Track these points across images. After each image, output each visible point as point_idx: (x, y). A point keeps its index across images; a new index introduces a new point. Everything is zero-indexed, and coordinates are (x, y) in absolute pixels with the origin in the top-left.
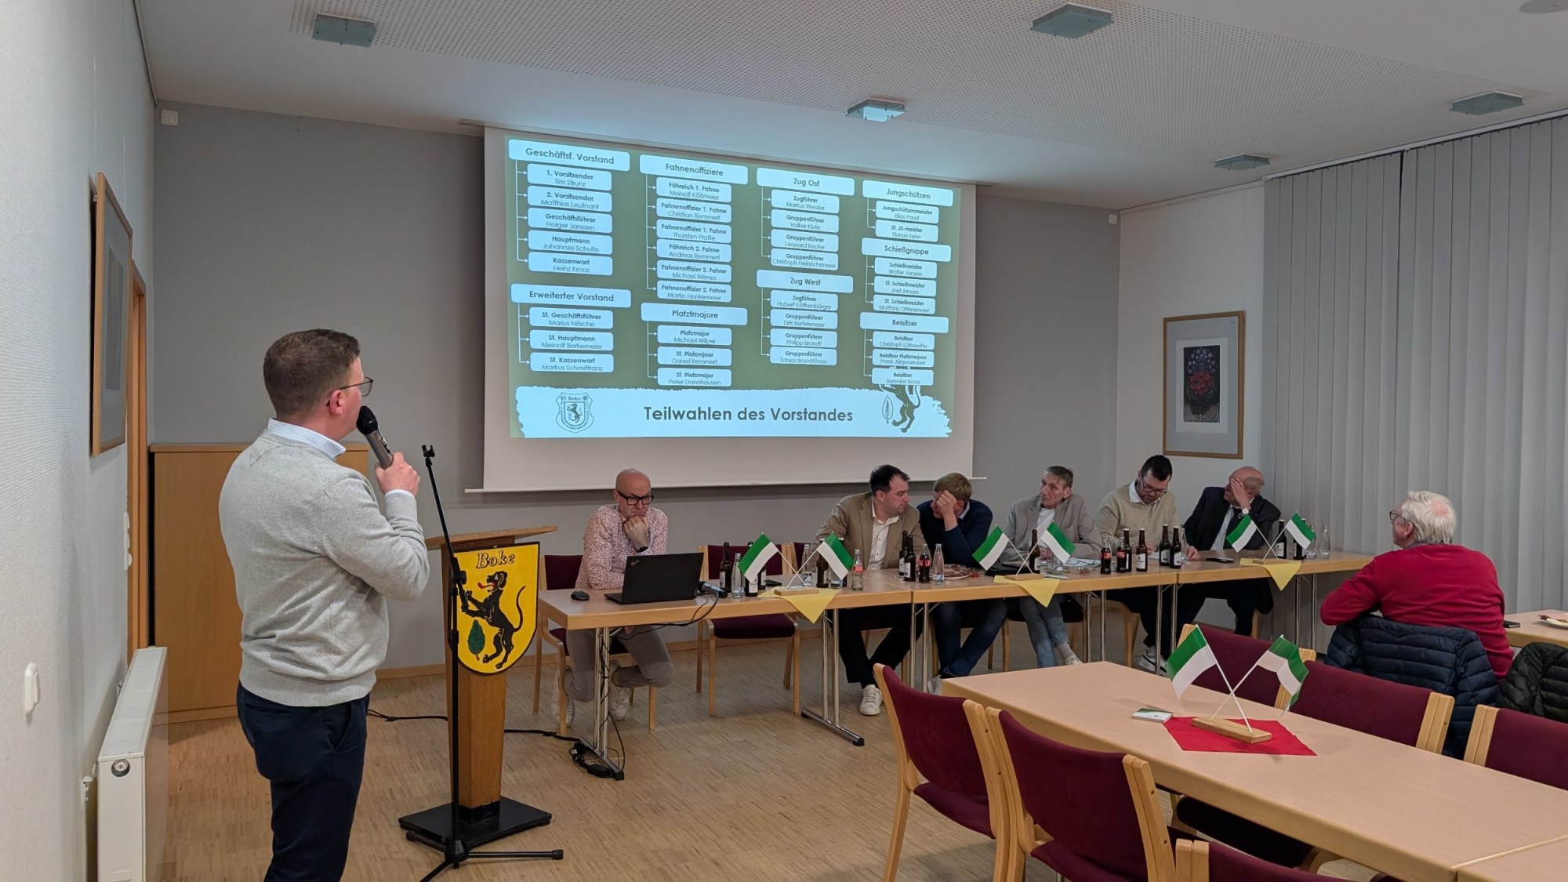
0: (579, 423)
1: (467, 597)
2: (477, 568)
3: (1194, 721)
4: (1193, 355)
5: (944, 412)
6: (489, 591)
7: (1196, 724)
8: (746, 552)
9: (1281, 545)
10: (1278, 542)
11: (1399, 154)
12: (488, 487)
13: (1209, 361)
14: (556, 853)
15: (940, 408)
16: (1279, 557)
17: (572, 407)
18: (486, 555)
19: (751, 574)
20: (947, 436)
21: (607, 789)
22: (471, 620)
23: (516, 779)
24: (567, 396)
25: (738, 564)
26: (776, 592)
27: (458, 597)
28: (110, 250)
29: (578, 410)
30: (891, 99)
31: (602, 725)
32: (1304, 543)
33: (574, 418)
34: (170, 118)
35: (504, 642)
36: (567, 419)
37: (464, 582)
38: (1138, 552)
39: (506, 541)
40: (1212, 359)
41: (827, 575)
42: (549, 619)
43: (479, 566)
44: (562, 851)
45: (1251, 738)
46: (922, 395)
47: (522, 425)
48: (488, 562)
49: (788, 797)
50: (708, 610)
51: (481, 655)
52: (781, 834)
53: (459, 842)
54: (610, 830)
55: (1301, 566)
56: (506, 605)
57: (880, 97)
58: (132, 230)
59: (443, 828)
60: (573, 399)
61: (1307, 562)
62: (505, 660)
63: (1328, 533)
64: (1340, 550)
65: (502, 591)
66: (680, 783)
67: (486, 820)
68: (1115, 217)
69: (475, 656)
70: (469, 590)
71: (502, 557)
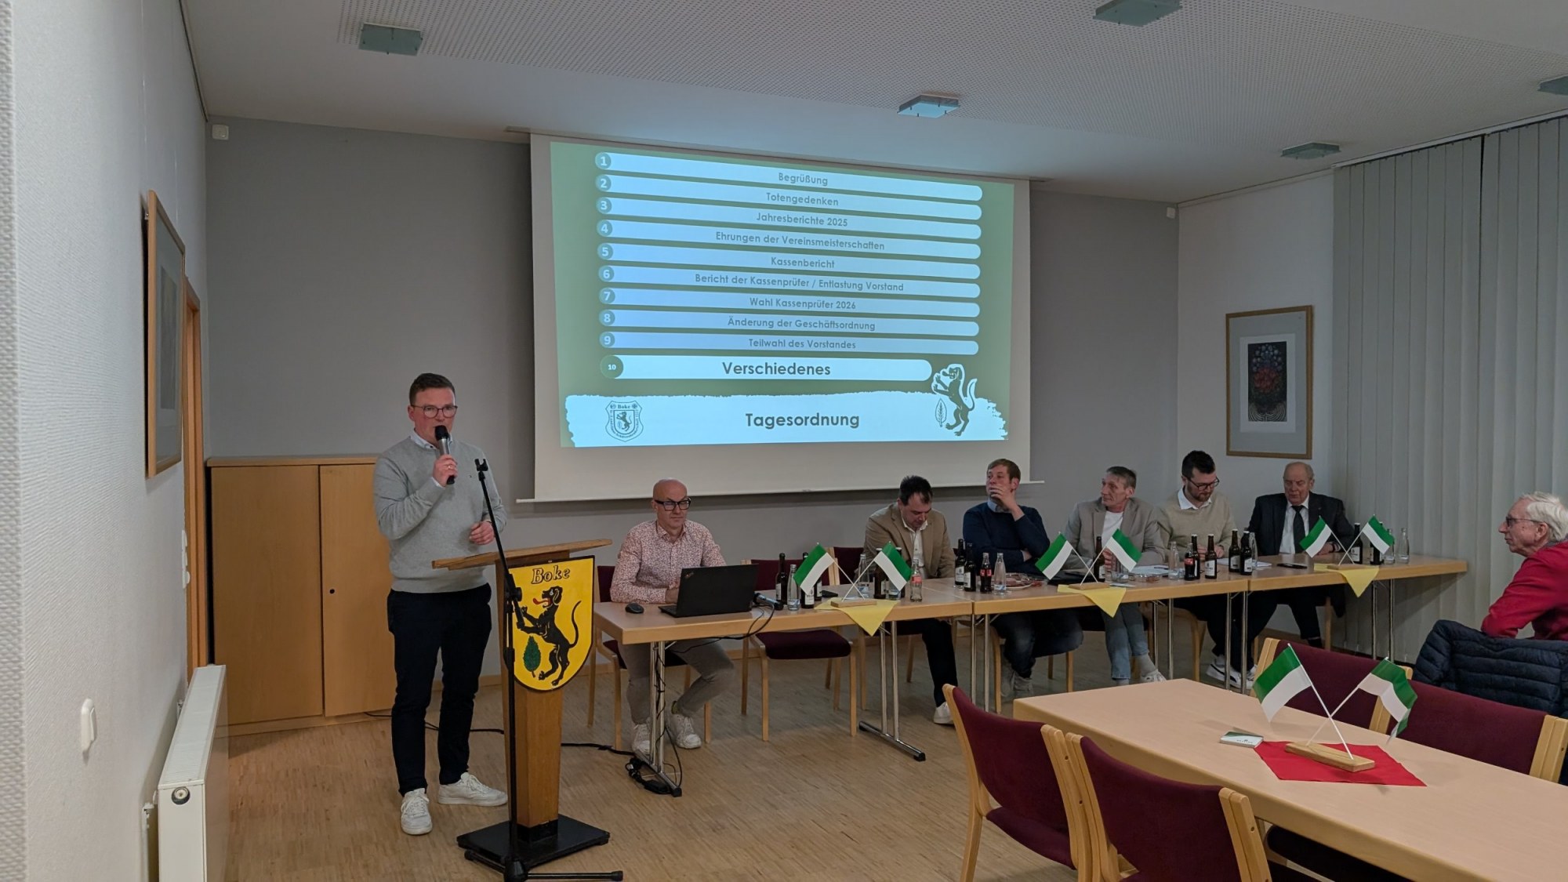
0: (628, 432)
1: (522, 613)
2: (532, 583)
3: (1288, 747)
4: (1257, 353)
5: (1000, 414)
6: (544, 607)
7: (1291, 750)
8: (803, 564)
9: (1357, 550)
10: (1355, 546)
11: (1480, 139)
12: (540, 497)
13: (1275, 358)
14: (616, 875)
15: (995, 410)
16: (1355, 562)
17: (621, 416)
18: (541, 570)
19: (808, 585)
20: (1003, 439)
21: (665, 807)
22: (526, 636)
23: (574, 796)
24: (617, 404)
25: (793, 575)
26: (833, 604)
27: (514, 614)
28: (163, 270)
29: (627, 418)
30: (944, 94)
31: (658, 740)
32: (1382, 547)
33: (624, 427)
34: (221, 133)
35: (560, 658)
36: (617, 428)
37: (520, 599)
38: (1207, 559)
39: (561, 556)
40: (1278, 356)
41: (885, 585)
42: (603, 633)
43: (534, 582)
44: (621, 872)
45: (1352, 767)
46: (976, 397)
47: (572, 435)
48: (543, 577)
49: (849, 815)
50: (763, 624)
51: (537, 672)
52: (845, 856)
53: (518, 863)
54: (669, 850)
55: (1379, 572)
56: (562, 622)
57: (932, 93)
58: (184, 247)
59: (501, 848)
60: (623, 407)
61: (1385, 568)
62: (561, 677)
63: (1407, 537)
64: (1419, 554)
65: (557, 606)
66: (739, 800)
67: (544, 839)
68: (1174, 210)
69: (531, 673)
70: (524, 607)
71: (557, 572)
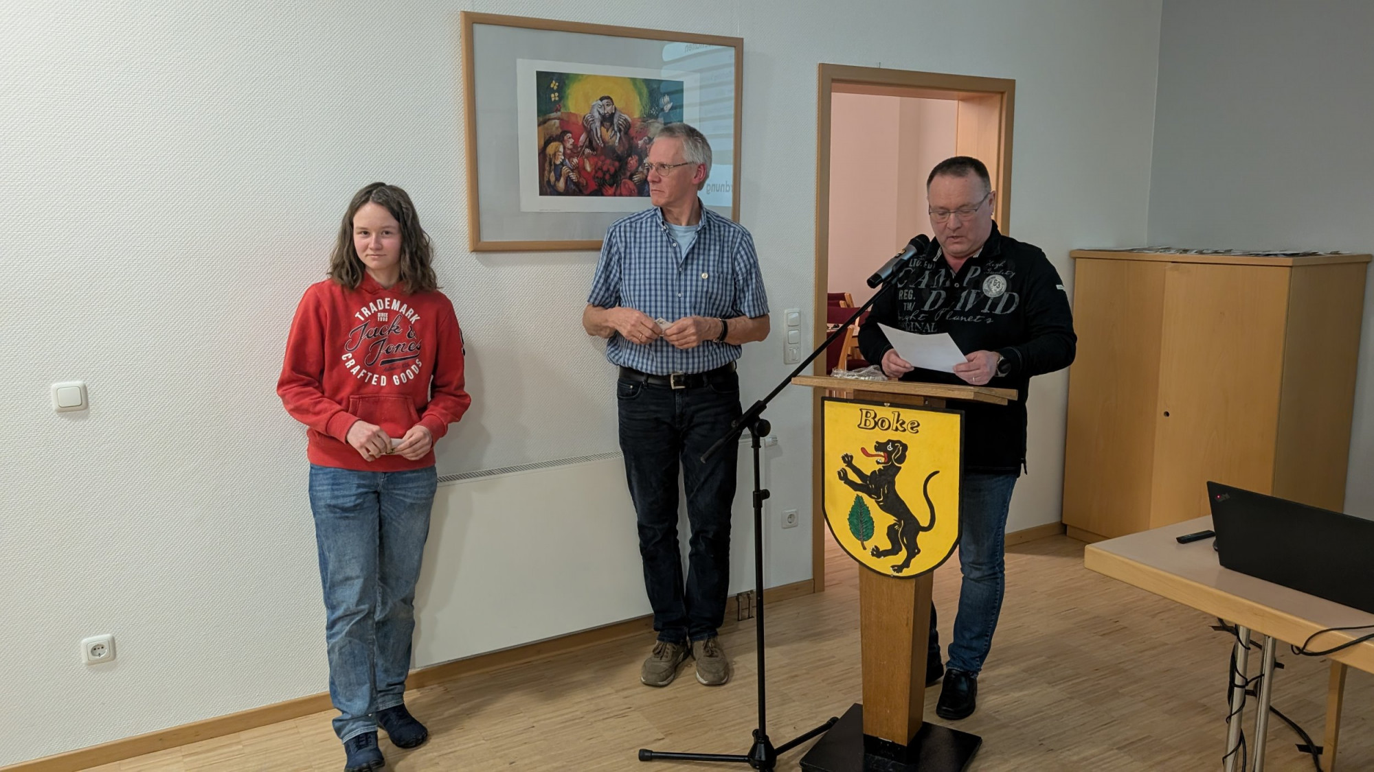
22: (852, 492)
35: (904, 538)
56: (907, 491)
69: (860, 542)
70: (849, 454)
71: (898, 421)
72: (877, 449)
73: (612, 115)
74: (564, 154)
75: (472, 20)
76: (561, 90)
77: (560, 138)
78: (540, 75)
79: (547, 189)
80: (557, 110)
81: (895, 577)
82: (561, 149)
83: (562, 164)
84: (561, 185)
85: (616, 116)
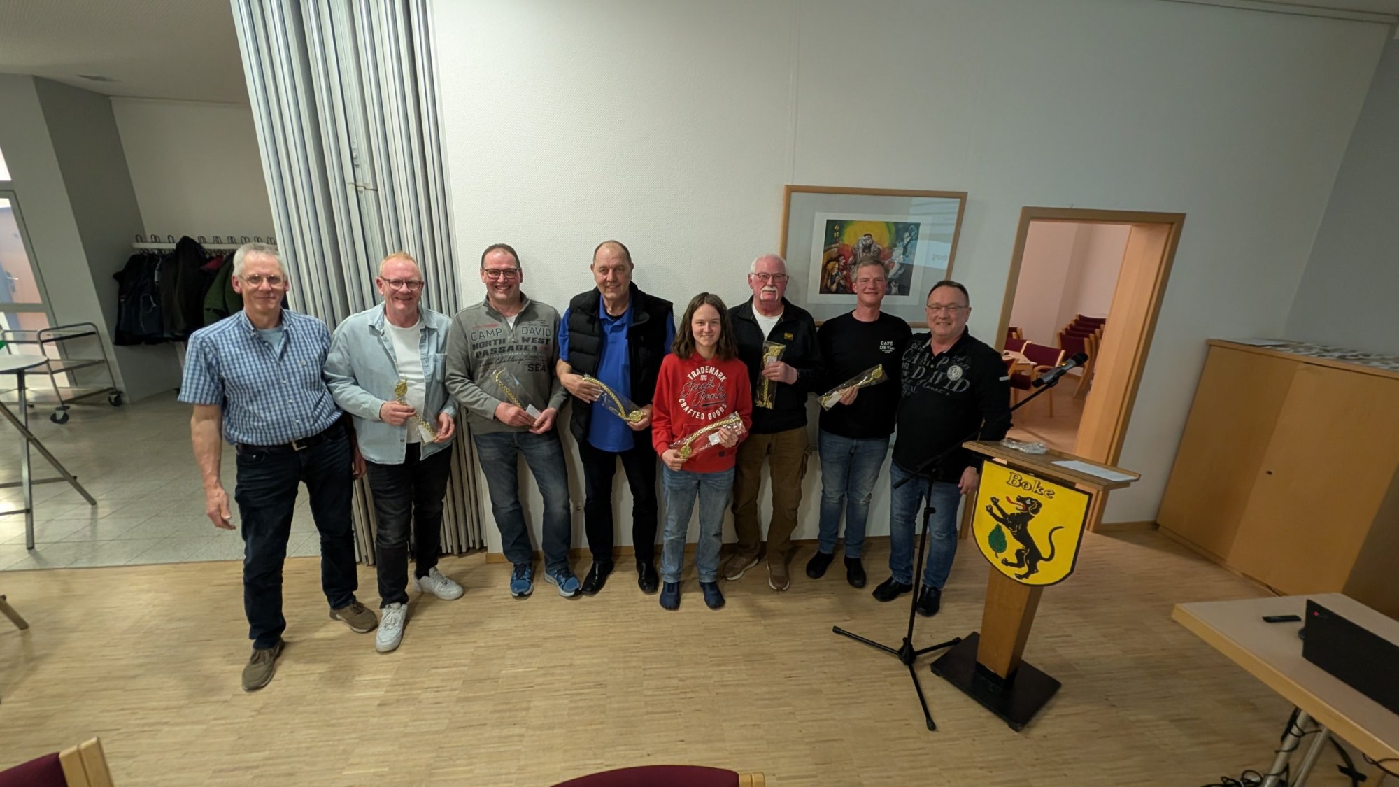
1: (994, 502)
35: (1028, 561)
56: (1036, 532)
69: (994, 552)
70: (997, 498)
71: (1038, 487)
72: (1018, 500)
73: (870, 246)
74: (838, 269)
75: (791, 190)
76: (841, 231)
77: (837, 259)
78: (828, 221)
79: (825, 289)
80: (836, 243)
81: (1015, 580)
82: (837, 266)
83: (836, 275)
84: (834, 287)
85: (873, 245)
